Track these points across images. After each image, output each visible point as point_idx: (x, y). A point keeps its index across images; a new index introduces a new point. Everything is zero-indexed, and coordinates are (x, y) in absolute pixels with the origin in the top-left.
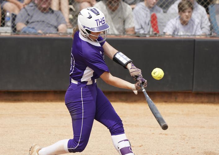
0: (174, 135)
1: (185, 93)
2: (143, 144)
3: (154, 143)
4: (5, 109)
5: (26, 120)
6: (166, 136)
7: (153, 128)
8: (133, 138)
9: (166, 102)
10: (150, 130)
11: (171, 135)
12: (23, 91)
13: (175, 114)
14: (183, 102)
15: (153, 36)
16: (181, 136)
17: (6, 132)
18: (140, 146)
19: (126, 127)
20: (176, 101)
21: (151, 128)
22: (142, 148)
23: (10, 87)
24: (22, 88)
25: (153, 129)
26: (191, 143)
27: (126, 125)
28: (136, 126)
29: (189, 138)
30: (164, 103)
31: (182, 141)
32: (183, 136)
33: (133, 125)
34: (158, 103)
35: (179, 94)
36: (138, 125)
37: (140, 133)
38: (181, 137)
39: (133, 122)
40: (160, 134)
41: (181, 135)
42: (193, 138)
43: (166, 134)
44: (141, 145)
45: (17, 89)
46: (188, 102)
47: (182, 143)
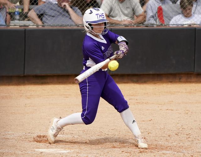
0: (179, 110)
1: (188, 74)
2: (152, 118)
3: (162, 117)
4: (34, 91)
5: (52, 100)
6: (172, 112)
7: (161, 105)
8: (144, 114)
9: (171, 82)
10: (158, 107)
11: (177, 110)
12: (49, 75)
13: (179, 92)
14: (186, 82)
15: (160, 26)
16: (184, 112)
17: (35, 110)
18: (150, 121)
19: (137, 105)
20: (180, 82)
21: (159, 104)
22: (151, 122)
23: (38, 72)
24: (48, 73)
25: (160, 105)
26: (193, 117)
27: (138, 102)
28: (146, 103)
29: (192, 112)
30: (170, 83)
31: (186, 116)
32: (186, 111)
33: (143, 102)
34: (164, 84)
35: (182, 75)
36: (147, 103)
37: (149, 109)
38: (185, 112)
39: (144, 100)
40: (166, 110)
41: (185, 110)
42: (195, 112)
43: (172, 110)
44: (150, 119)
45: (43, 74)
46: (190, 82)
47: (185, 117)
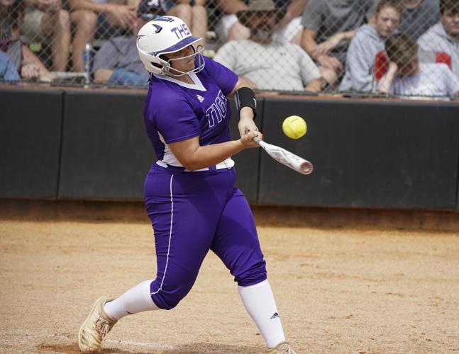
0: (416, 296)
1: (440, 212)
2: (353, 313)
3: (376, 311)
4: (78, 236)
5: (120, 259)
6: (401, 299)
7: (374, 281)
8: (334, 301)
9: (400, 229)
10: (369, 286)
11: (411, 296)
12: (115, 200)
13: (419, 254)
14: (437, 230)
15: (378, 97)
16: (430, 300)
17: (81, 280)
18: (348, 318)
19: (320, 279)
20: (422, 229)
21: (371, 281)
22: (349, 321)
23: (89, 193)
24: (114, 195)
25: (373, 283)
26: (451, 314)
27: (320, 274)
28: (339, 276)
29: (447, 303)
30: (397, 232)
31: (434, 310)
32: (435, 300)
33: (333, 274)
34: (384, 232)
35: (428, 215)
36: (343, 275)
37: (347, 292)
38: (432, 302)
39: (334, 268)
40: (388, 294)
41: (431, 296)
42: (455, 303)
43: (400, 295)
44: (348, 314)
45: (102, 196)
46: (446, 231)
47: (432, 314)
